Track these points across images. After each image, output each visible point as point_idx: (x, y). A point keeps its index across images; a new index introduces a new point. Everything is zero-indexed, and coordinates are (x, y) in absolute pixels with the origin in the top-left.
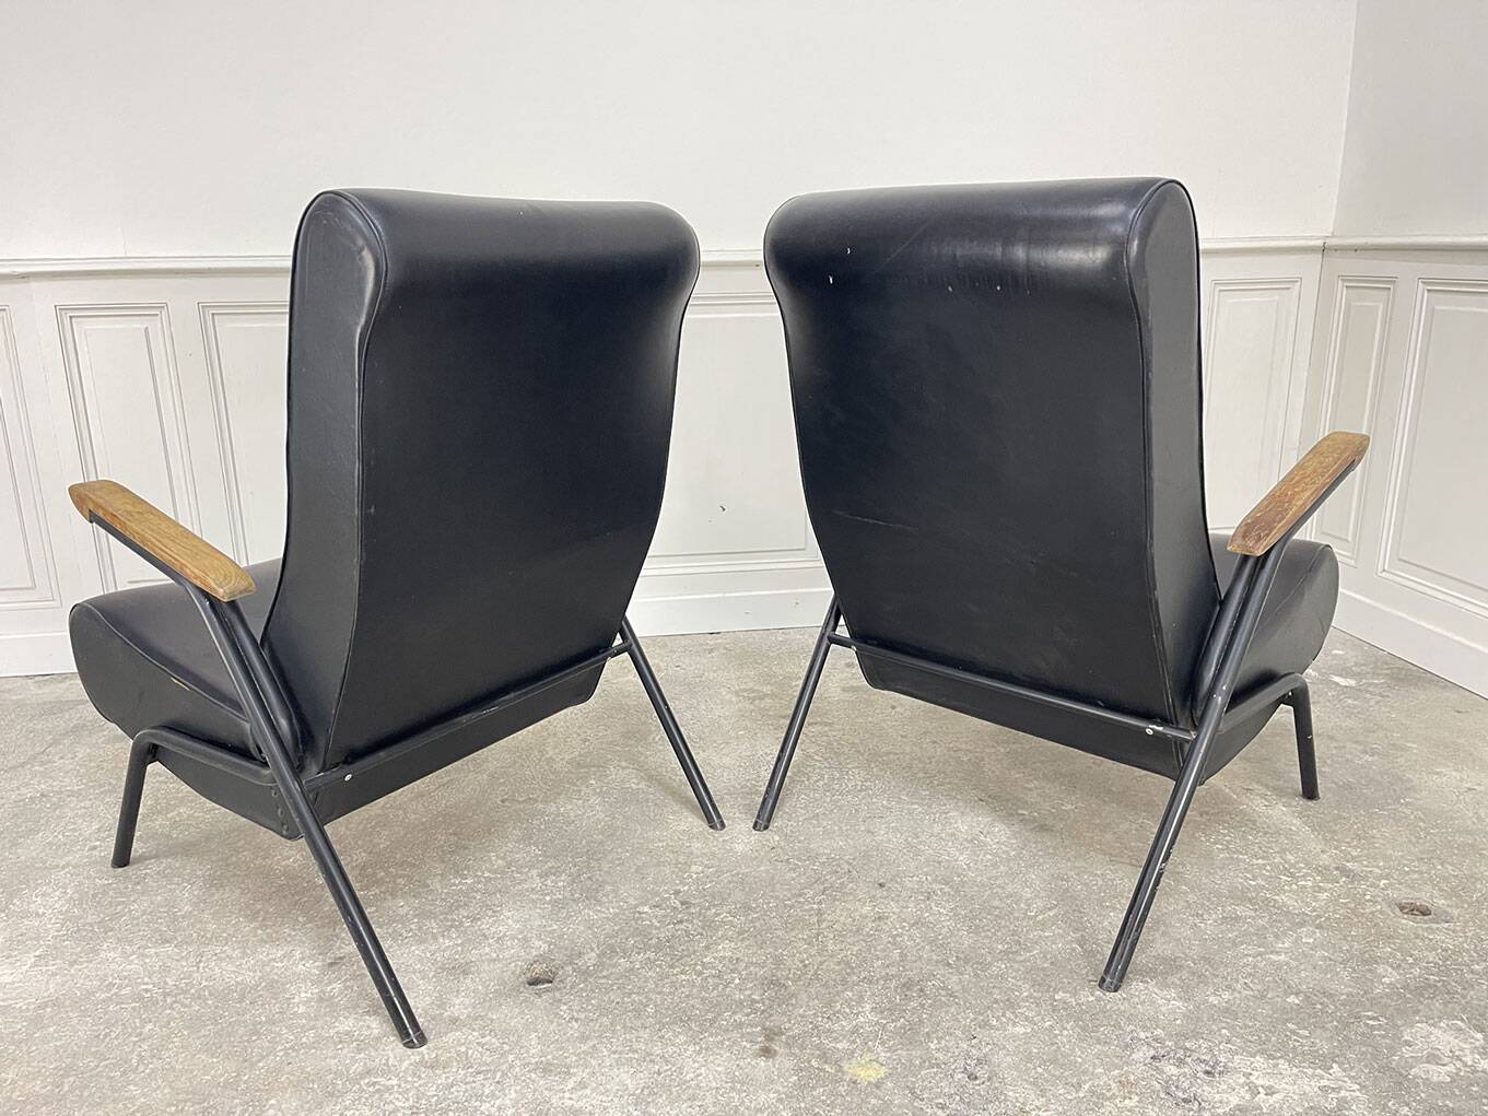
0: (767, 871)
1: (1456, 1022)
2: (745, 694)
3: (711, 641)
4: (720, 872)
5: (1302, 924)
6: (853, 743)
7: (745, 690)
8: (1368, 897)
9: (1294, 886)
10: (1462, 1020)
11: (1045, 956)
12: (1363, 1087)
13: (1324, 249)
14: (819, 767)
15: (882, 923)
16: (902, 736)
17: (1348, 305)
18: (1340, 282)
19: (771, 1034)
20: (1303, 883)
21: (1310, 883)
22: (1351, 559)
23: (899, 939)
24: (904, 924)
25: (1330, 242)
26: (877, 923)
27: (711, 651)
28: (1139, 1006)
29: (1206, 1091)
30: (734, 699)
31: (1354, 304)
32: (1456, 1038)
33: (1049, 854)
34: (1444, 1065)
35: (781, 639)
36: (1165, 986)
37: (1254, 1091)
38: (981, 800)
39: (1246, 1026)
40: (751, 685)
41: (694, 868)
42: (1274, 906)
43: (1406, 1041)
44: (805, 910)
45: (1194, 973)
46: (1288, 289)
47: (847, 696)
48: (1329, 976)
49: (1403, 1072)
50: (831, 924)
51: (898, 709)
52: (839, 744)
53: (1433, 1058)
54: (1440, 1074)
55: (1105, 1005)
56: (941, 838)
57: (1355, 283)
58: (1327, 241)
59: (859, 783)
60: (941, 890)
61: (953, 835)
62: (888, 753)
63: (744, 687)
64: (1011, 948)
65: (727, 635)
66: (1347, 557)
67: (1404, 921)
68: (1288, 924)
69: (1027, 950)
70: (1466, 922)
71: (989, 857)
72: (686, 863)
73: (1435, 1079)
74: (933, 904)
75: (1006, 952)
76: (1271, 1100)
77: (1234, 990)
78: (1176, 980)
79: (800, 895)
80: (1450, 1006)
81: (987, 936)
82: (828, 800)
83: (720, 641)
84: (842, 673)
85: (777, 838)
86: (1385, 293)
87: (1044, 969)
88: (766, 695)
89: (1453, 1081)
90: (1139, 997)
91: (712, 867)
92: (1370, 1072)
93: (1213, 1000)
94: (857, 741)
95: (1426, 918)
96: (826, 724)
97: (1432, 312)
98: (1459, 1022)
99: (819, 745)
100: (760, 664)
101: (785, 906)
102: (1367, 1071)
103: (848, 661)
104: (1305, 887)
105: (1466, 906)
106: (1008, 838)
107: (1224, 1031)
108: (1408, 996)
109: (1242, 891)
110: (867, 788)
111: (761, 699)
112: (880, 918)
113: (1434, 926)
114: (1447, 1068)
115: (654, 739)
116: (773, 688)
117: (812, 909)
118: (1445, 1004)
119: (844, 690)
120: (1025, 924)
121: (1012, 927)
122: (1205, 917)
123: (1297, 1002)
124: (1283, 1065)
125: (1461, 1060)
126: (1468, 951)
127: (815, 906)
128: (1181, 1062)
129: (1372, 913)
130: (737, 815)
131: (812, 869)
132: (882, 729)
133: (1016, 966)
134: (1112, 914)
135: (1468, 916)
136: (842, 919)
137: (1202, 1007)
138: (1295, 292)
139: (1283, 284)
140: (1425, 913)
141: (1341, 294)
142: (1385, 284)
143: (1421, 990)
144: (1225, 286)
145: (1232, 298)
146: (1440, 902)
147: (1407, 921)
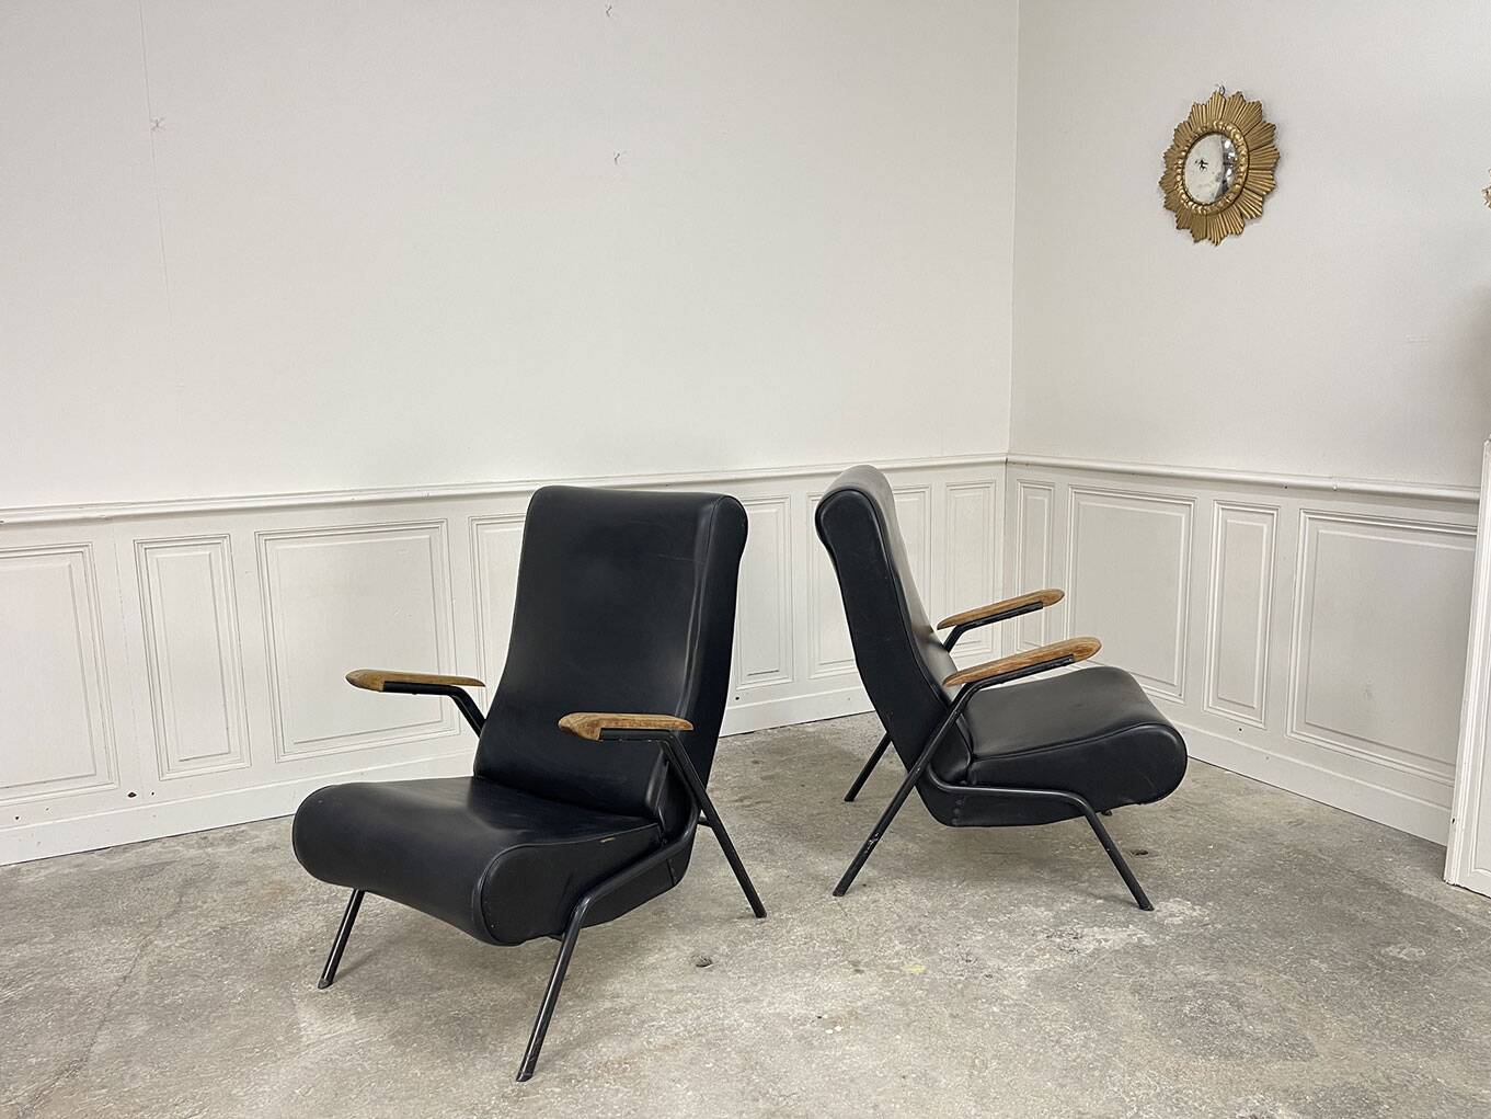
12: (1146, 932)
13: (1006, 463)
17: (1026, 499)
18: (1019, 484)
19: (855, 964)
24: (890, 902)
25: (1010, 458)
29: (1078, 946)
31: (1029, 497)
32: (1179, 905)
34: (1178, 917)
36: (1037, 906)
37: (1099, 941)
39: (1083, 916)
43: (1158, 910)
45: (1049, 898)
46: (988, 487)
47: (765, 783)
49: (1161, 922)
51: (807, 786)
52: (784, 813)
53: (1172, 915)
54: (1177, 920)
57: (1029, 485)
58: (1008, 457)
67: (1136, 859)
70: (1166, 855)
73: (1176, 923)
76: (1108, 943)
77: (1071, 902)
78: (1042, 903)
80: (1171, 892)
81: (938, 900)
86: (1048, 492)
89: (1184, 922)
90: (1027, 913)
92: (1147, 925)
93: (1063, 908)
95: (1147, 855)
96: (767, 802)
97: (1078, 506)
98: (1178, 898)
107: (1074, 920)
113: (1151, 858)
114: (1180, 918)
118: (1169, 891)
119: (763, 779)
121: (948, 893)
122: (1042, 872)
123: (1101, 902)
124: (1107, 929)
125: (1184, 913)
126: (1170, 867)
127: (832, 901)
128: (1061, 936)
135: (1165, 852)
137: (1060, 912)
138: (992, 489)
139: (985, 485)
140: (1146, 853)
141: (1021, 492)
142: (1049, 487)
143: (1156, 888)
144: (952, 487)
145: (958, 494)
146: (1150, 847)
147: (1139, 859)
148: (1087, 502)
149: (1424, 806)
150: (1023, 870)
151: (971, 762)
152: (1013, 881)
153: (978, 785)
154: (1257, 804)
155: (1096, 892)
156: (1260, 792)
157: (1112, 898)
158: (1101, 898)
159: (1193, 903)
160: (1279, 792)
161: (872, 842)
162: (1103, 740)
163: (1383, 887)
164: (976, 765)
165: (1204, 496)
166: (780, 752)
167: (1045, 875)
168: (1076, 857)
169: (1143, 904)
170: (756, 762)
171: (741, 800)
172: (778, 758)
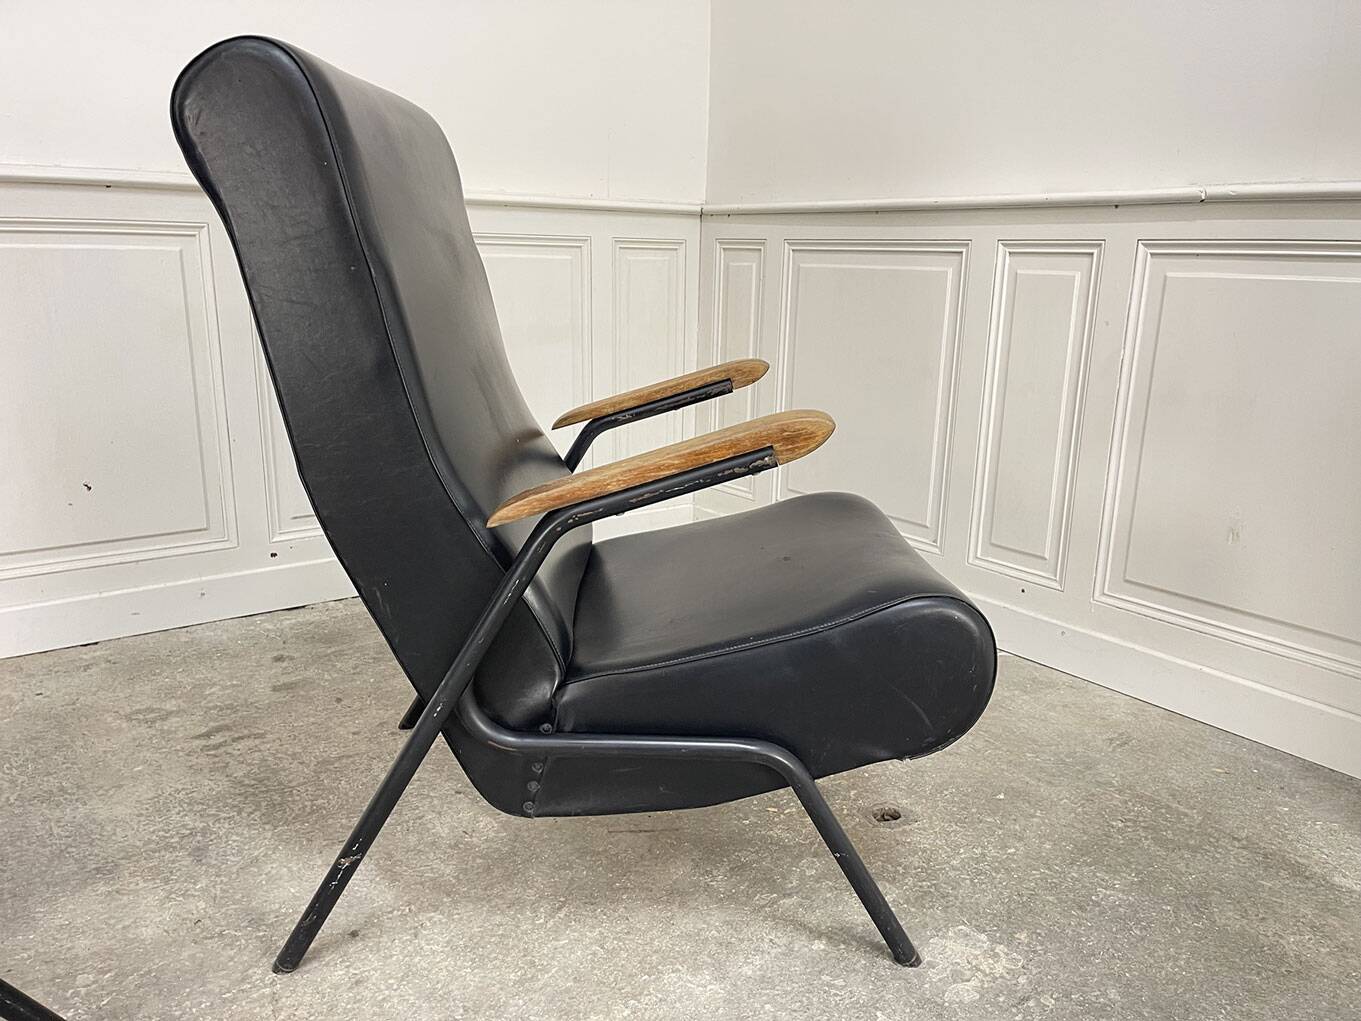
0: (192, 957)
1: (960, 927)
2: (141, 717)
3: (87, 655)
4: (122, 975)
5: (800, 856)
6: (294, 754)
7: (138, 712)
8: (845, 812)
9: (782, 816)
10: (964, 924)
11: (566, 972)
13: (702, 215)
14: (253, 794)
15: (361, 989)
16: (354, 734)
17: (727, 267)
18: (718, 245)
20: (788, 811)
21: (794, 810)
22: (749, 493)
23: (386, 1005)
24: (391, 981)
25: (705, 208)
26: (355, 990)
27: (87, 668)
28: (678, 1005)
30: (124, 725)
31: (731, 264)
32: (967, 945)
33: (544, 840)
34: (968, 981)
35: (183, 639)
36: (696, 969)
38: (459, 793)
39: (787, 993)
40: (148, 703)
41: (80, 979)
42: (771, 843)
43: (928, 963)
44: (255, 1000)
45: (721, 944)
46: (676, 249)
47: (276, 696)
48: (840, 908)
49: (938, 1000)
50: (291, 1011)
52: (275, 758)
53: (957, 976)
54: (968, 992)
55: (643, 1014)
56: (420, 851)
57: (732, 246)
58: (703, 206)
59: (308, 803)
60: (430, 919)
61: (433, 843)
62: (340, 758)
63: (138, 707)
64: (525, 974)
65: (111, 644)
66: (745, 492)
67: (882, 830)
68: (789, 860)
69: (545, 970)
70: (930, 818)
71: (479, 861)
72: (67, 974)
73: (967, 1000)
74: (423, 943)
75: (521, 982)
77: (763, 952)
78: (706, 958)
79: (243, 980)
80: (949, 910)
81: (495, 967)
82: (269, 835)
83: (98, 653)
84: (271, 668)
85: (202, 905)
86: (756, 254)
87: (568, 990)
88: (170, 713)
89: (982, 996)
90: (674, 992)
91: (110, 971)
92: (911, 1012)
93: (747, 971)
94: (298, 750)
95: (898, 821)
97: (797, 270)
98: (962, 927)
99: (249, 765)
100: (159, 674)
101: (224, 1001)
102: (908, 1010)
103: (275, 654)
104: (791, 814)
105: (924, 801)
106: (497, 832)
107: (767, 1007)
108: (913, 910)
109: (739, 834)
110: (320, 808)
111: (164, 719)
112: (357, 983)
113: (907, 828)
114: (972, 983)
115: (8, 799)
116: (180, 701)
117: (263, 996)
118: (945, 910)
119: (275, 689)
120: (535, 937)
121: (522, 946)
122: (714, 874)
123: (822, 947)
125: (979, 970)
126: (941, 847)
127: (267, 991)
129: (854, 828)
130: (141, 885)
131: (257, 937)
132: (328, 728)
133: (536, 996)
134: (624, 897)
135: (929, 811)
136: (307, 999)
137: (739, 983)
138: (681, 252)
139: (672, 246)
140: (895, 816)
141: (720, 256)
142: (757, 245)
143: (921, 898)
144: (624, 244)
145: (631, 256)
146: (903, 803)
147: (884, 829)
148: (811, 263)
149: (1322, 713)
150: (680, 871)
151: (562, 686)
152: (657, 901)
153: (576, 732)
154: (1053, 707)
155: (812, 919)
156: (1052, 685)
157: (839, 935)
158: (820, 936)
159: (993, 941)
160: (1079, 684)
161: (346, 863)
162: (834, 632)
163: (1298, 872)
164: (573, 690)
165: (984, 235)
166: (329, 640)
167: (719, 880)
168: (776, 832)
169: (901, 951)
170: (279, 659)
171: (207, 735)
172: (322, 649)
